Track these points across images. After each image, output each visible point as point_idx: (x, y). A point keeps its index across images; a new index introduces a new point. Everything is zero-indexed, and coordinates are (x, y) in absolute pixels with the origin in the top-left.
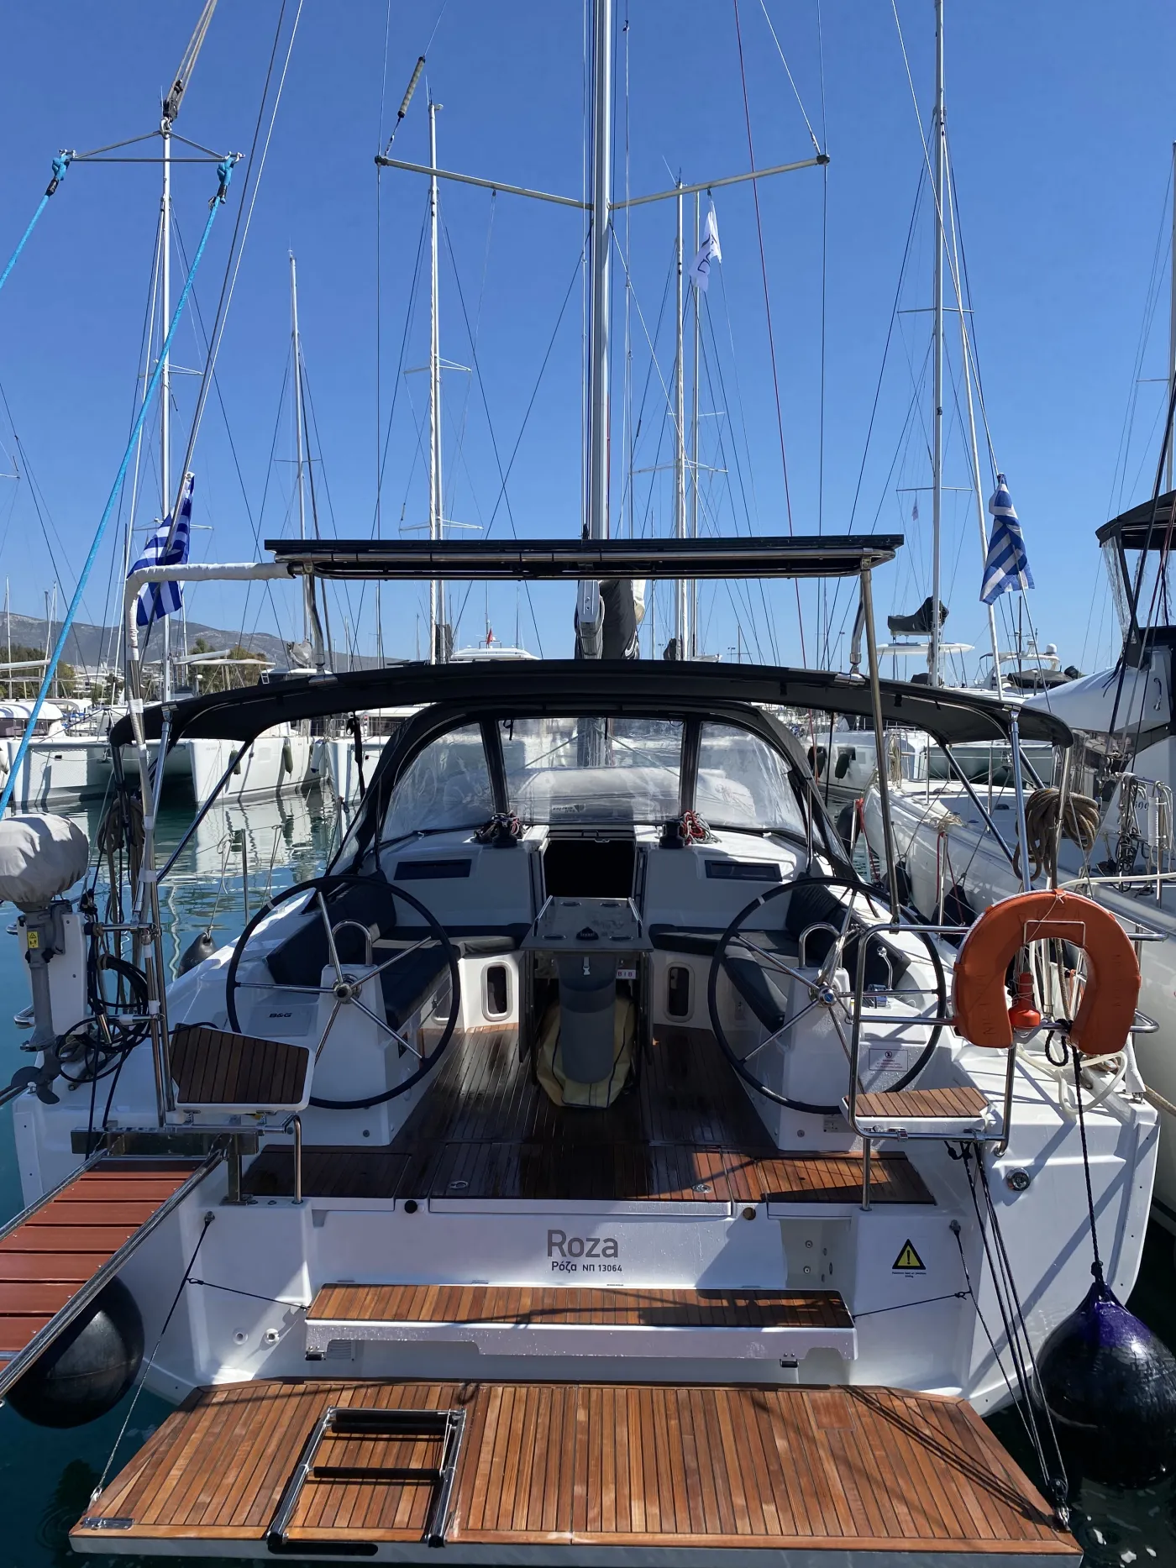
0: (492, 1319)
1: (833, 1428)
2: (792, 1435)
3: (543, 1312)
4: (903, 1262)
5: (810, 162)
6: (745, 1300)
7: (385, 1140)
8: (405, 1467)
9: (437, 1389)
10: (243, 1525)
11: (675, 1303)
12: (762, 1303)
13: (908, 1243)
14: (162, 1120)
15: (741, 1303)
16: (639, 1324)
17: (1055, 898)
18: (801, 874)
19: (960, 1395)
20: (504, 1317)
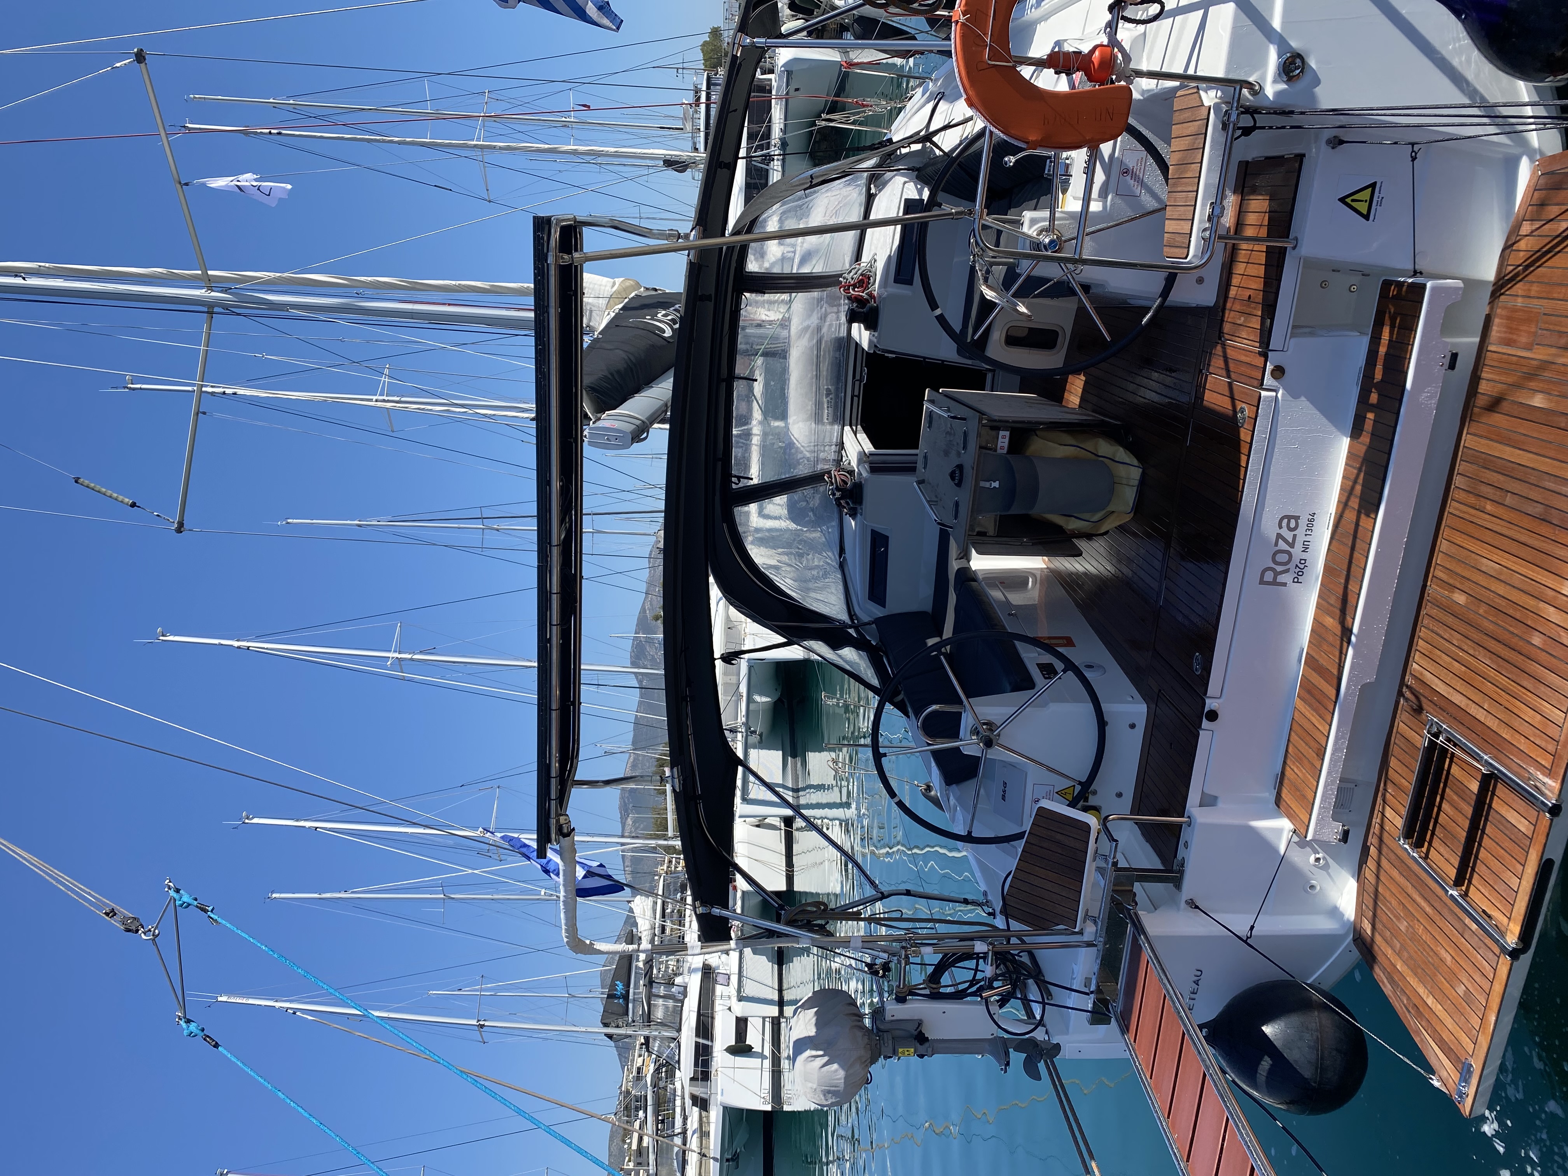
0: (1340, 665)
1: (1535, 334)
2: (1532, 384)
3: (1343, 611)
4: (1364, 210)
5: (144, 70)
6: (1371, 392)
7: (1143, 708)
8: (1474, 797)
9: (1401, 727)
10: (1495, 970)
11: (1360, 470)
12: (1378, 375)
13: (1342, 200)
14: (1089, 944)
15: (1374, 398)
16: (1375, 519)
17: (963, 24)
18: (918, 177)
19: (1532, 160)
20: (1341, 653)
